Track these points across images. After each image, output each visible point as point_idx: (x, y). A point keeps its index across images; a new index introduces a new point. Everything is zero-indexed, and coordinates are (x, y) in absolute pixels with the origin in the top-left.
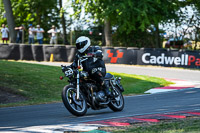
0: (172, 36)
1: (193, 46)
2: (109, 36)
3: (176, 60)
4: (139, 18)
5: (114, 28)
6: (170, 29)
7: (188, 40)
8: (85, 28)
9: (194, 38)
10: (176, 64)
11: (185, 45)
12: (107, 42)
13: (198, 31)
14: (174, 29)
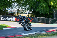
0: (10, 12)
1: (17, 15)
3: (11, 19)
9: (17, 12)
13: (18, 10)
14: (11, 10)
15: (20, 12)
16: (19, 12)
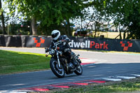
0: (78, 28)
1: (94, 34)
2: (35, 28)
3: (82, 45)
4: (56, 15)
5: (39, 23)
6: (77, 23)
7: (90, 30)
8: (18, 22)
9: (94, 29)
10: (82, 47)
11: (88, 34)
12: (34, 33)
13: (97, 24)
14: (80, 23)
15: (101, 29)
16: (98, 28)
